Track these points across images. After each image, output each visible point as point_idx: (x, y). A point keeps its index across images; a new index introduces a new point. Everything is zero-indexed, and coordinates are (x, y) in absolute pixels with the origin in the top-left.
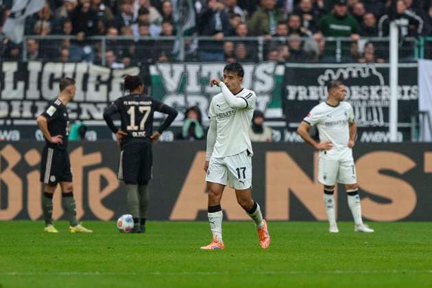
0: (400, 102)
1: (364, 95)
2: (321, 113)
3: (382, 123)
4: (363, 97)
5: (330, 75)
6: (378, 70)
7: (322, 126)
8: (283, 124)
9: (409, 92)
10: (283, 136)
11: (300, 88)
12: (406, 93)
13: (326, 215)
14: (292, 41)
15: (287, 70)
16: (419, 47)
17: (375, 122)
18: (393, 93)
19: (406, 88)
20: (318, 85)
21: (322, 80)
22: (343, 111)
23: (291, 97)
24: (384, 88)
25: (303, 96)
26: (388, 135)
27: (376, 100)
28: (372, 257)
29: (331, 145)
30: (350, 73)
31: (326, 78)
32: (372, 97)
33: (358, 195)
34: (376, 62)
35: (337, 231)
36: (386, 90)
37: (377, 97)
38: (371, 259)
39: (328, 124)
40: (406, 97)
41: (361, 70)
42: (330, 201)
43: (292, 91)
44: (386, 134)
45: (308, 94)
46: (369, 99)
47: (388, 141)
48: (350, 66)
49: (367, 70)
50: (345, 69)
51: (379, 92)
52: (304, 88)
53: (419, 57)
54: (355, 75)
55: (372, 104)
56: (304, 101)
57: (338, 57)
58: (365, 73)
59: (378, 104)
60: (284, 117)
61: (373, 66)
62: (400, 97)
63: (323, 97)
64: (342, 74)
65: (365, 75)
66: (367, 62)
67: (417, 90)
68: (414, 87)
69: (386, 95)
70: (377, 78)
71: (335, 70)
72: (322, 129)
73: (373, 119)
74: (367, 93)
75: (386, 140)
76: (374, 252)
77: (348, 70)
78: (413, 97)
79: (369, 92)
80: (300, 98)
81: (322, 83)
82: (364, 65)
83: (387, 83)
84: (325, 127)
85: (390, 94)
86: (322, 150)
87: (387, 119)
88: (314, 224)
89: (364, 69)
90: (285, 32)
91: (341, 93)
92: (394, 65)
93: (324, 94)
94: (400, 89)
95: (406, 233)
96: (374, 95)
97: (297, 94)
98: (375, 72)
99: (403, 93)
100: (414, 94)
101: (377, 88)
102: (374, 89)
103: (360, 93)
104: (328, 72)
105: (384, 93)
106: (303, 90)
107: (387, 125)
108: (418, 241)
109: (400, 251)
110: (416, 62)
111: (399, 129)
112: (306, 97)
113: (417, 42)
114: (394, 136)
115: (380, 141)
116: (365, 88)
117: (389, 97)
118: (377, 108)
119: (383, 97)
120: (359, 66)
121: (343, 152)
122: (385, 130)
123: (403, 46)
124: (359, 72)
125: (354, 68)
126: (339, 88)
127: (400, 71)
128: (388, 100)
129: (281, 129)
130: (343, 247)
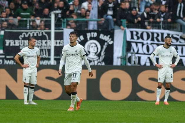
0: (55, 47)
1: (40, 44)
2: (25, 52)
3: (47, 56)
4: (39, 45)
5: (24, 35)
6: (46, 33)
7: (25, 57)
8: (3, 56)
9: (60, 43)
10: (3, 62)
11: (11, 41)
12: (58, 43)
13: (23, 96)
14: (10, 20)
15: (5, 32)
16: (64, 23)
17: (44, 56)
18: (53, 43)
19: (58, 41)
20: (19, 39)
21: (21, 37)
22: (35, 52)
23: (7, 44)
24: (48, 41)
25: (12, 44)
26: (50, 62)
27: (45, 46)
28: (43, 115)
29: (28, 66)
30: (33, 34)
31: (23, 36)
32: (43, 45)
33: (34, 89)
34: (45, 29)
35: (27, 104)
36: (49, 42)
37: (45, 45)
38: (42, 116)
39: (28, 57)
40: (58, 45)
41: (38, 33)
42: (26, 90)
43: (7, 42)
44: (49, 61)
45: (15, 43)
46: (42, 46)
47: (50, 64)
48: (33, 31)
49: (41, 33)
50: (31, 32)
51: (46, 43)
52: (13, 41)
53: (64, 27)
54: (35, 35)
55: (43, 48)
56: (13, 46)
57: (28, 27)
58: (40, 34)
59: (46, 48)
60: (4, 53)
61: (44, 31)
62: (55, 45)
63: (21, 45)
64: (30, 35)
65: (40, 35)
66: (41, 29)
67: (63, 42)
68: (62, 41)
69: (49, 44)
70: (45, 36)
71: (27, 33)
72: (25, 59)
73: (43, 55)
74: (41, 43)
75: (49, 64)
76: (44, 114)
77: (32, 33)
78: (61, 45)
79: (42, 42)
80: (11, 45)
81: (21, 39)
82: (40, 31)
83: (50, 39)
84: (27, 58)
85: (51, 44)
86: (24, 68)
87: (49, 54)
88: (18, 100)
89: (40, 32)
90: (5, 15)
91: (33, 43)
92: (53, 31)
93: (22, 44)
94: (55, 41)
95: (58, 105)
96: (44, 44)
97: (10, 43)
98: (44, 34)
99: (57, 43)
100: (62, 44)
101: (45, 41)
102: (44, 41)
103: (38, 43)
104: (23, 34)
105: (48, 43)
106: (12, 42)
107: (49, 57)
108: (63, 109)
109: (55, 113)
110: (62, 29)
111: (55, 59)
112: (14, 45)
113: (63, 20)
114: (53, 62)
115: (46, 64)
116: (40, 41)
117: (50, 45)
118: (45, 50)
119: (48, 45)
120: (37, 31)
121: (34, 69)
122: (49, 59)
123: (57, 22)
124: (37, 34)
125: (35, 32)
126: (31, 41)
127: (56, 33)
128: (50, 46)
129: (2, 59)
130: (30, 111)
